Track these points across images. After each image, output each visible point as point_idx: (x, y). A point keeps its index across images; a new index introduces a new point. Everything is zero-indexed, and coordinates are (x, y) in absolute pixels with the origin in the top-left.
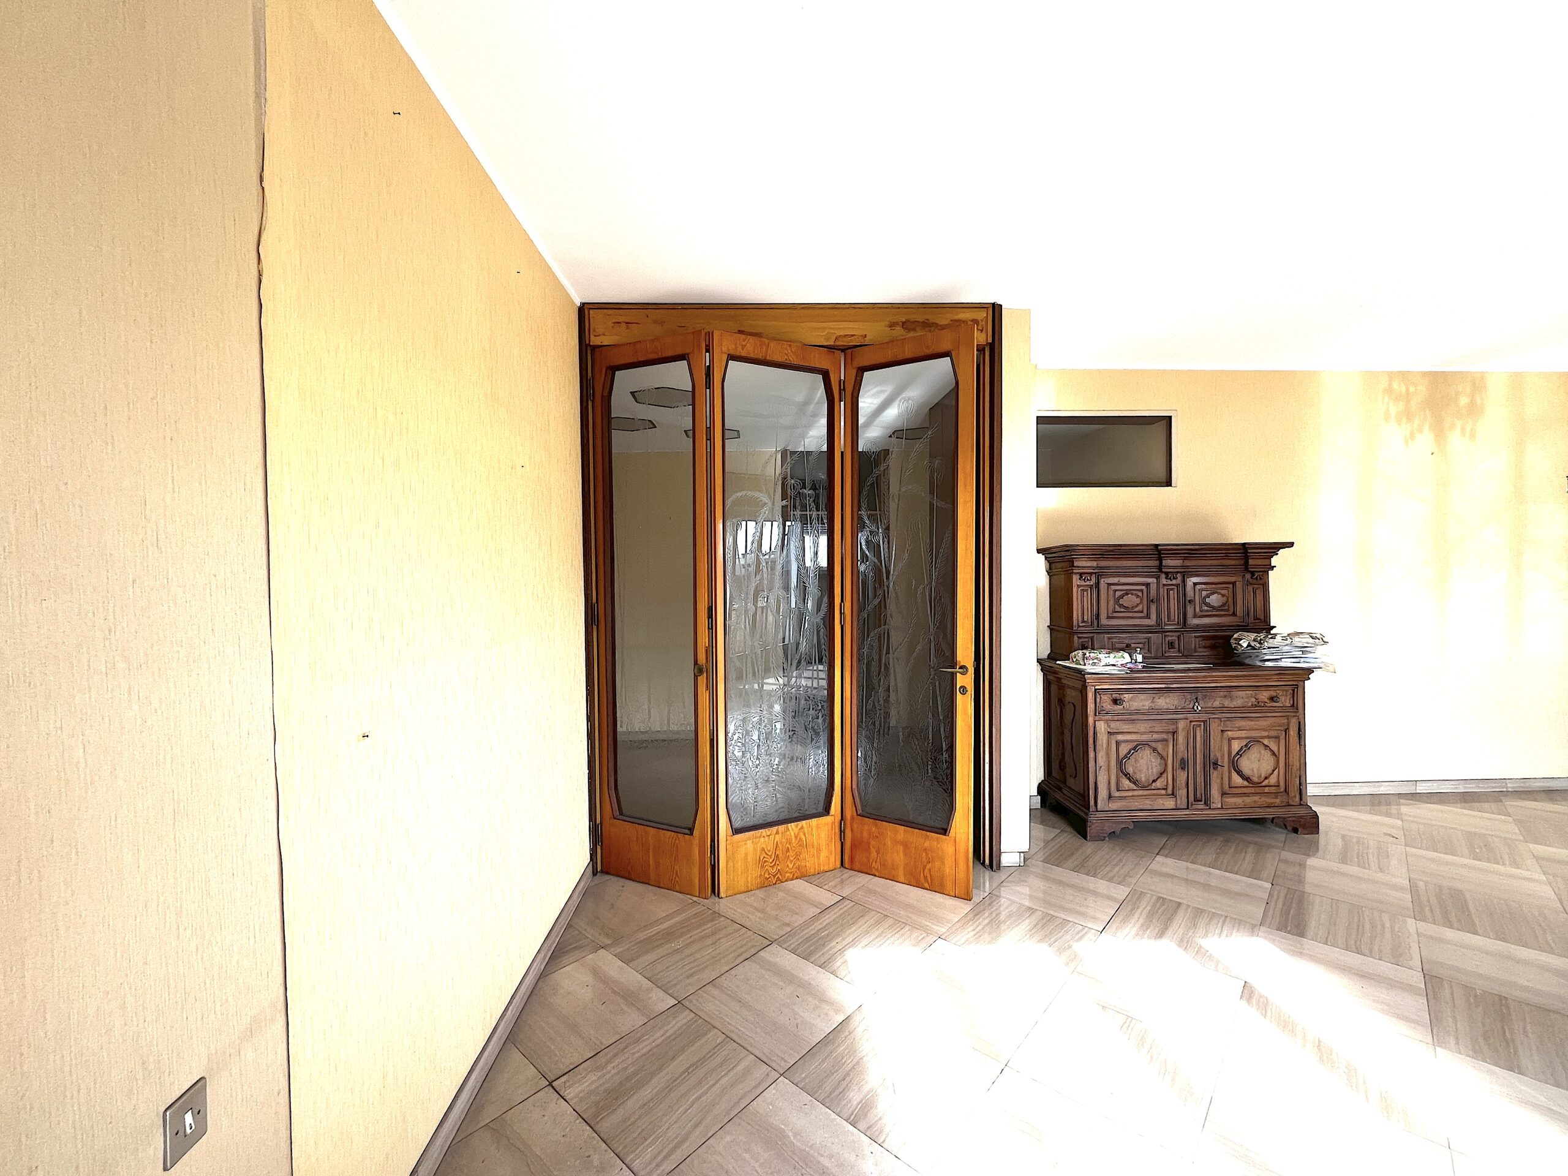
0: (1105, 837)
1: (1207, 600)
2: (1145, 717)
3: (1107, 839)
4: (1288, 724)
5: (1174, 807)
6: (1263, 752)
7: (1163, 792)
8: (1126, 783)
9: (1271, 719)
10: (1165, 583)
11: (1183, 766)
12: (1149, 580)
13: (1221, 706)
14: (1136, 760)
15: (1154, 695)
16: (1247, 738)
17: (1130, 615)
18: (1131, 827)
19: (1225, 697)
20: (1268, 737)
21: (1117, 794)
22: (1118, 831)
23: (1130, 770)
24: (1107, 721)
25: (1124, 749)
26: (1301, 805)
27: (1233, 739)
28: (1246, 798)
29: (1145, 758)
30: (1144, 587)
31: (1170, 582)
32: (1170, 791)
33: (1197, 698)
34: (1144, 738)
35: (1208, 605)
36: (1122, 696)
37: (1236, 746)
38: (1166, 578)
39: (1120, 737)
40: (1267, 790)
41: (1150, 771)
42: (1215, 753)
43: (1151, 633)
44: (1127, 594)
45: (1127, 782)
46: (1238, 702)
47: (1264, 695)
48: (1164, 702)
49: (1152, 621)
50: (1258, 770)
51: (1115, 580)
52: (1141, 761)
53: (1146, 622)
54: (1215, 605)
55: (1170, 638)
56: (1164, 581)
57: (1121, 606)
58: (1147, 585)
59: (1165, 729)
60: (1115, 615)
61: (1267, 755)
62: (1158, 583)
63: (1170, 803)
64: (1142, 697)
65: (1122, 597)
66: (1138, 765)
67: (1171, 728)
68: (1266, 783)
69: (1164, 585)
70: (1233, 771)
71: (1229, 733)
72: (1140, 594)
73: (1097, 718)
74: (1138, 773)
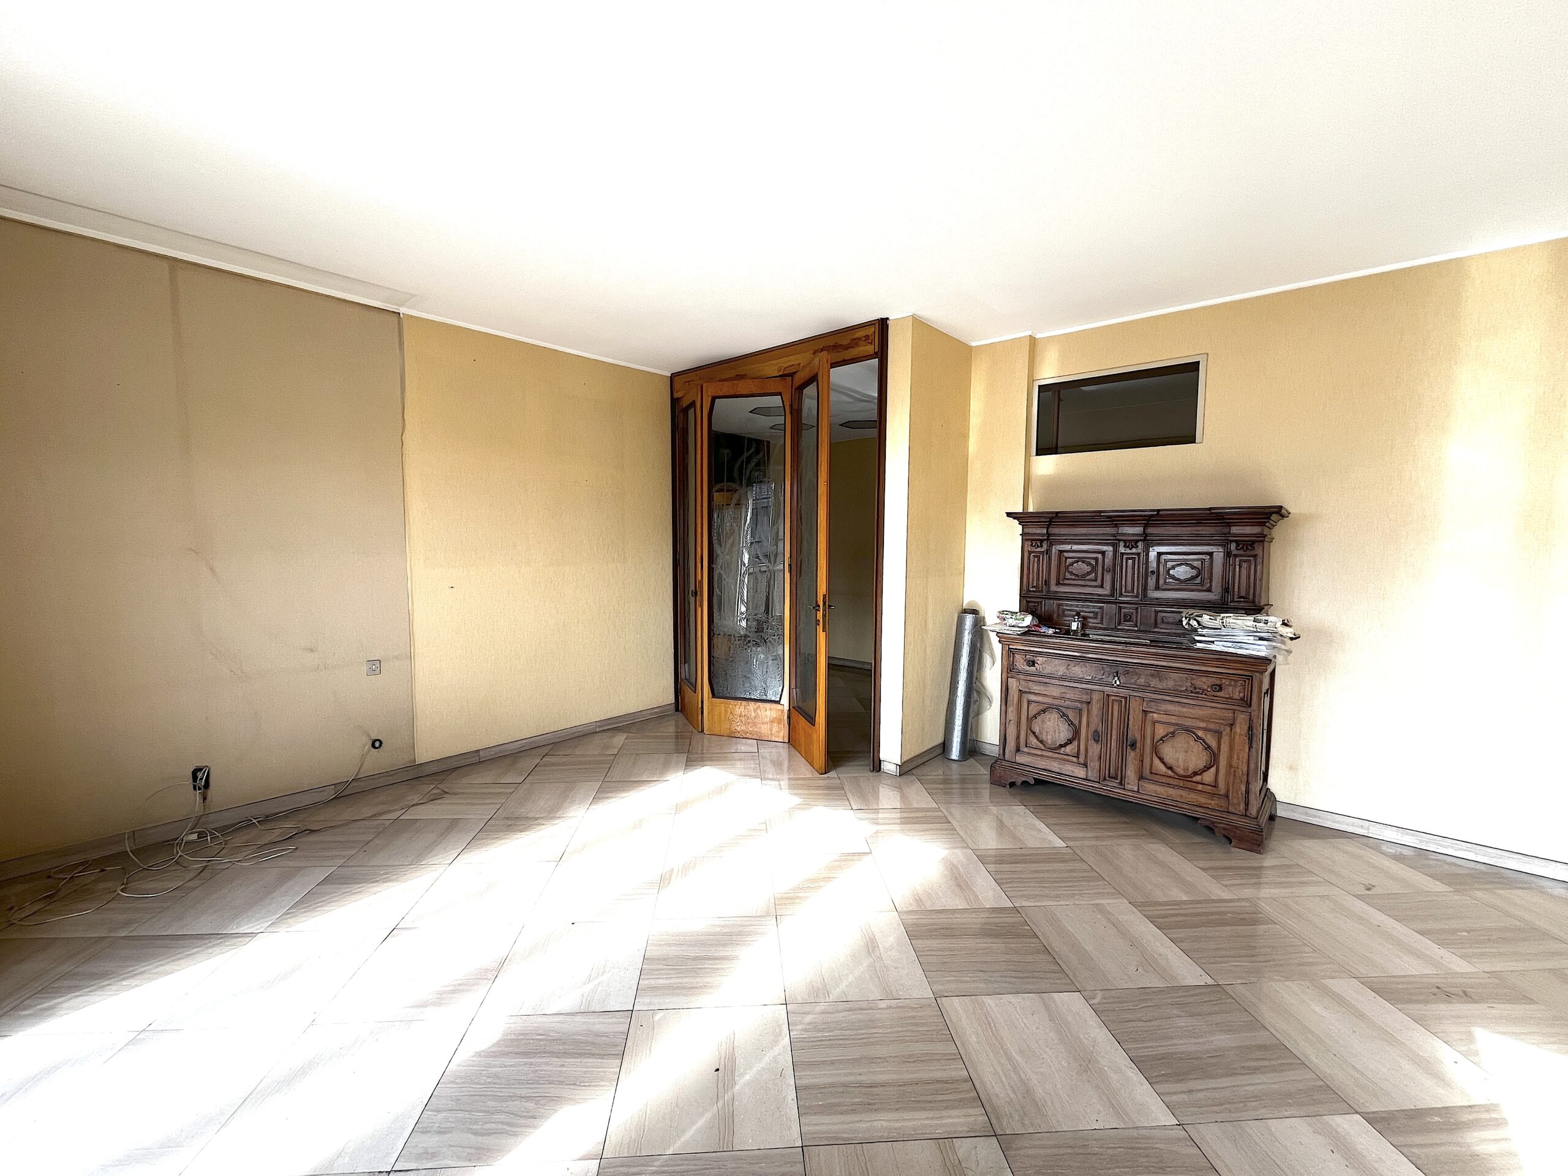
0: (1006, 784)
1: (1171, 572)
2: (1057, 682)
3: (1008, 786)
4: (1234, 719)
5: (1085, 777)
6: (1192, 743)
7: (1075, 759)
8: (1033, 741)
9: (1209, 709)
10: (1123, 551)
11: (1097, 738)
12: (1105, 548)
13: (1147, 685)
14: (1043, 721)
15: (1069, 662)
16: (1177, 724)
17: (1082, 583)
18: (1032, 782)
19: (1152, 675)
20: (1205, 729)
21: (1026, 750)
22: (1019, 783)
23: (1037, 730)
24: (1019, 680)
25: (1034, 709)
26: (1246, 815)
27: (1158, 722)
28: (1170, 789)
29: (1052, 721)
30: (1100, 556)
31: (1128, 551)
32: (1082, 760)
33: (1117, 673)
34: (1056, 702)
35: (1173, 577)
36: (1036, 659)
37: (1161, 731)
38: (1124, 546)
39: (1033, 697)
40: (1200, 787)
41: (1057, 735)
42: (1134, 732)
43: (1103, 603)
44: (1078, 562)
45: (1035, 741)
46: (1170, 684)
47: (1204, 683)
48: (1077, 670)
49: (1106, 590)
50: (1185, 761)
51: (1068, 547)
52: (1048, 723)
53: (1099, 591)
54: (1182, 578)
55: (1126, 610)
56: (1122, 550)
57: (1071, 573)
58: (1103, 553)
59: (1077, 697)
60: (1066, 582)
61: (1198, 748)
62: (1115, 551)
63: (1080, 772)
64: (1057, 662)
65: (1072, 564)
66: (1045, 726)
67: (1085, 698)
68: (1198, 778)
69: (1122, 554)
70: (1154, 754)
71: (1155, 715)
72: (1093, 562)
73: (1009, 675)
74: (1045, 734)
